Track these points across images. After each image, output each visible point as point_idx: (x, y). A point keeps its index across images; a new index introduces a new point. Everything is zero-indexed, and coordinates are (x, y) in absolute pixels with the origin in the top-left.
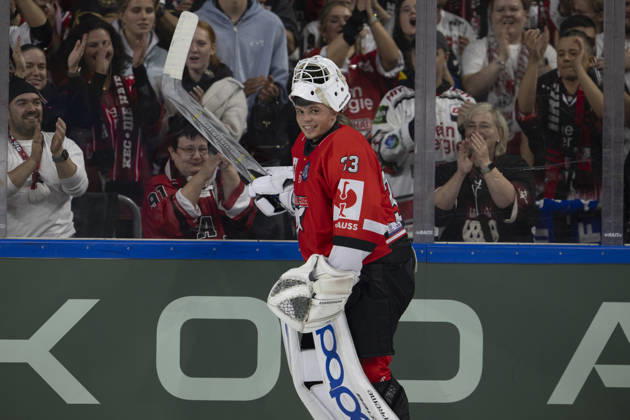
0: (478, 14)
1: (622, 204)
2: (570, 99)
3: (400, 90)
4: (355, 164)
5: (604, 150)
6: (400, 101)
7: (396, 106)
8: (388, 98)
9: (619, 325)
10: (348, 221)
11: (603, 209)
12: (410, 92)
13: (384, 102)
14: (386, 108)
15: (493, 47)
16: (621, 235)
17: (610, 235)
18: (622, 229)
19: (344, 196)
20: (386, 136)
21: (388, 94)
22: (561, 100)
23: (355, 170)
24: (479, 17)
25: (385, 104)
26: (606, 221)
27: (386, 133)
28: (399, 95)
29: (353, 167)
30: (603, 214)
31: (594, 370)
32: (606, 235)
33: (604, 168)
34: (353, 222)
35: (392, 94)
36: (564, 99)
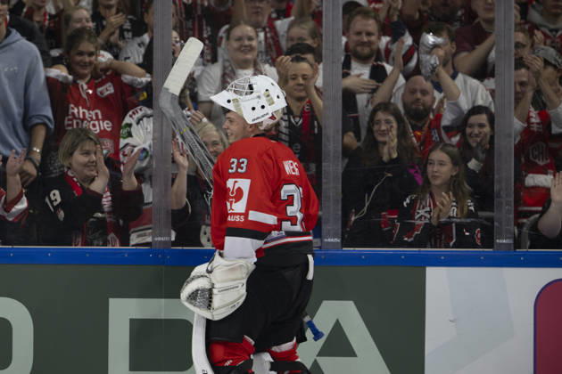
0: (210, 42)
1: (340, 213)
2: (297, 119)
3: (141, 110)
4: (244, 165)
5: (323, 164)
6: (141, 119)
7: (138, 123)
8: (131, 116)
9: (338, 321)
10: (237, 214)
11: (323, 217)
12: (149, 112)
13: (127, 120)
14: (130, 125)
15: (227, 72)
16: (339, 241)
17: (329, 240)
18: (340, 236)
19: (233, 193)
20: (136, 150)
21: (130, 113)
22: (289, 120)
23: (243, 171)
24: (210, 45)
25: (129, 122)
26: (325, 228)
27: (134, 147)
28: (140, 114)
29: (242, 168)
30: (323, 221)
31: (315, 361)
32: (326, 240)
33: (324, 181)
34: (240, 214)
35: (134, 113)
36: (292, 120)
